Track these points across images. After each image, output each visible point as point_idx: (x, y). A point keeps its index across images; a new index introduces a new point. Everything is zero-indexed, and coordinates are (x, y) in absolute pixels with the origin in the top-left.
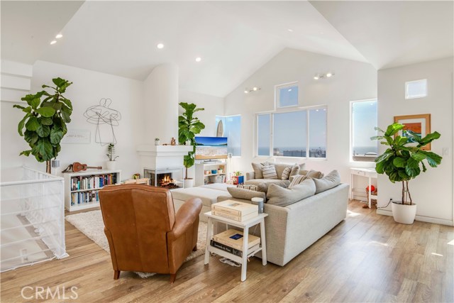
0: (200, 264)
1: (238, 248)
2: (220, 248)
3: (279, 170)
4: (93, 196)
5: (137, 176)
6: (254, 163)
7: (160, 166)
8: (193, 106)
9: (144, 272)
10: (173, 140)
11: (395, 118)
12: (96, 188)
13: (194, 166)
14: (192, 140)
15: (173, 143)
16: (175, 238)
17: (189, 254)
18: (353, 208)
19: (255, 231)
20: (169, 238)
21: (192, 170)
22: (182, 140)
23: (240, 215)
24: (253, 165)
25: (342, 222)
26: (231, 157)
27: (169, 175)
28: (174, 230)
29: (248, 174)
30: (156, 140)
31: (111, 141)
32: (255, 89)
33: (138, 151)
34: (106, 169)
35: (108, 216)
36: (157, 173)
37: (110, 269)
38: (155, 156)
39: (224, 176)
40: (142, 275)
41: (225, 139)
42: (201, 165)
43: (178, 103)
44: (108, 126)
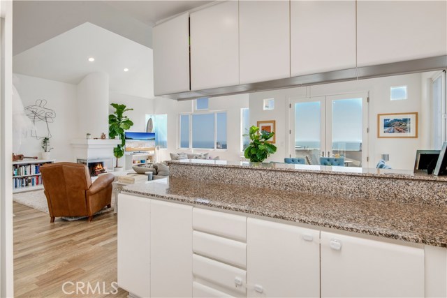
4: (29, 181)
6: (173, 153)
7: (91, 156)
8: (123, 107)
9: (70, 217)
11: (258, 122)
12: (32, 175)
13: (124, 157)
14: (122, 135)
15: (103, 137)
16: (91, 194)
20: (87, 194)
21: (122, 160)
22: (112, 134)
24: (171, 154)
26: (158, 149)
28: (90, 189)
30: (88, 134)
31: (46, 135)
33: (71, 144)
34: (42, 159)
36: (88, 162)
38: (87, 148)
40: (70, 220)
41: (153, 134)
42: (131, 156)
43: (108, 103)
44: (44, 123)
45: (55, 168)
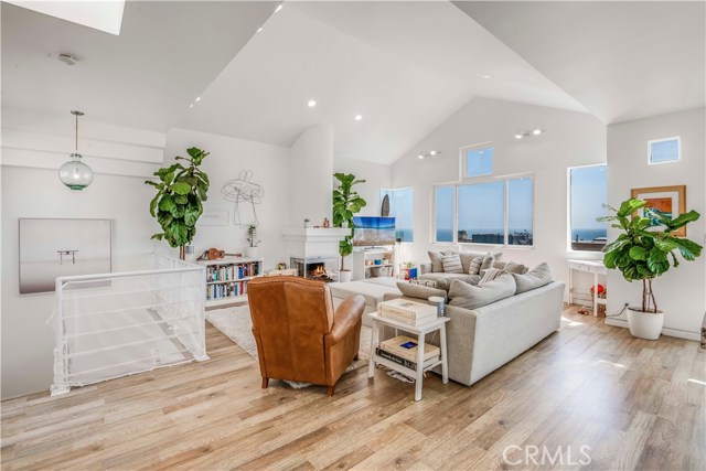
0: (362, 377)
1: (412, 359)
2: (388, 359)
3: (466, 260)
4: (232, 289)
5: (282, 265)
6: (433, 251)
7: (310, 254)
8: (351, 178)
9: (297, 382)
10: (326, 221)
11: (633, 191)
12: (235, 280)
13: (352, 254)
14: (350, 221)
15: (326, 225)
16: (334, 343)
17: (349, 364)
18: (571, 315)
19: (433, 340)
20: (327, 343)
21: (349, 259)
22: (338, 220)
23: (413, 317)
24: (430, 254)
25: (554, 334)
27: (322, 265)
28: (333, 332)
29: (423, 266)
30: (306, 221)
32: (433, 153)
33: (284, 235)
34: (247, 256)
35: (258, 312)
36: (306, 262)
37: (257, 374)
38: (304, 242)
39: (391, 268)
40: (295, 386)
41: (393, 220)
42: (362, 252)
43: (332, 174)
44: (249, 204)
45: (271, 288)
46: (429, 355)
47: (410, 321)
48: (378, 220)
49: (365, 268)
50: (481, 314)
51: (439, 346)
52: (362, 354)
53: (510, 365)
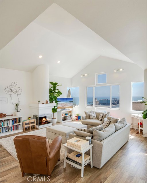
1: (80, 162)
2: (71, 161)
3: (98, 115)
4: (9, 128)
5: (30, 118)
6: (86, 111)
7: (40, 114)
8: (56, 84)
10: (47, 101)
12: (11, 125)
13: (57, 112)
14: (56, 100)
15: (47, 102)
16: (50, 160)
18: (132, 133)
19: (87, 153)
20: (47, 160)
21: (56, 114)
22: (51, 100)
23: (80, 147)
24: (85, 112)
25: (128, 141)
26: (74, 107)
27: (45, 117)
28: (49, 156)
29: (83, 117)
30: (39, 101)
31: (17, 102)
32: (86, 75)
33: (30, 106)
34: (15, 115)
35: (19, 150)
36: (39, 117)
38: (39, 109)
39: (71, 116)
40: (35, 175)
41: (72, 98)
42: (60, 111)
43: (49, 82)
44: (16, 95)
46: (86, 160)
47: (79, 148)
48: (66, 99)
49: (62, 117)
50: (104, 143)
51: (89, 155)
52: (61, 157)
53: (114, 158)
